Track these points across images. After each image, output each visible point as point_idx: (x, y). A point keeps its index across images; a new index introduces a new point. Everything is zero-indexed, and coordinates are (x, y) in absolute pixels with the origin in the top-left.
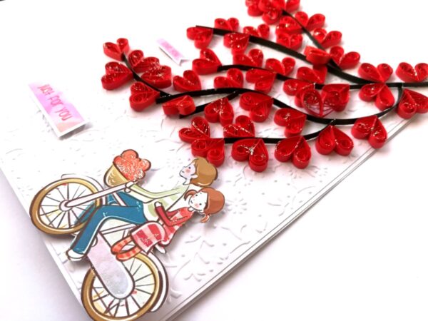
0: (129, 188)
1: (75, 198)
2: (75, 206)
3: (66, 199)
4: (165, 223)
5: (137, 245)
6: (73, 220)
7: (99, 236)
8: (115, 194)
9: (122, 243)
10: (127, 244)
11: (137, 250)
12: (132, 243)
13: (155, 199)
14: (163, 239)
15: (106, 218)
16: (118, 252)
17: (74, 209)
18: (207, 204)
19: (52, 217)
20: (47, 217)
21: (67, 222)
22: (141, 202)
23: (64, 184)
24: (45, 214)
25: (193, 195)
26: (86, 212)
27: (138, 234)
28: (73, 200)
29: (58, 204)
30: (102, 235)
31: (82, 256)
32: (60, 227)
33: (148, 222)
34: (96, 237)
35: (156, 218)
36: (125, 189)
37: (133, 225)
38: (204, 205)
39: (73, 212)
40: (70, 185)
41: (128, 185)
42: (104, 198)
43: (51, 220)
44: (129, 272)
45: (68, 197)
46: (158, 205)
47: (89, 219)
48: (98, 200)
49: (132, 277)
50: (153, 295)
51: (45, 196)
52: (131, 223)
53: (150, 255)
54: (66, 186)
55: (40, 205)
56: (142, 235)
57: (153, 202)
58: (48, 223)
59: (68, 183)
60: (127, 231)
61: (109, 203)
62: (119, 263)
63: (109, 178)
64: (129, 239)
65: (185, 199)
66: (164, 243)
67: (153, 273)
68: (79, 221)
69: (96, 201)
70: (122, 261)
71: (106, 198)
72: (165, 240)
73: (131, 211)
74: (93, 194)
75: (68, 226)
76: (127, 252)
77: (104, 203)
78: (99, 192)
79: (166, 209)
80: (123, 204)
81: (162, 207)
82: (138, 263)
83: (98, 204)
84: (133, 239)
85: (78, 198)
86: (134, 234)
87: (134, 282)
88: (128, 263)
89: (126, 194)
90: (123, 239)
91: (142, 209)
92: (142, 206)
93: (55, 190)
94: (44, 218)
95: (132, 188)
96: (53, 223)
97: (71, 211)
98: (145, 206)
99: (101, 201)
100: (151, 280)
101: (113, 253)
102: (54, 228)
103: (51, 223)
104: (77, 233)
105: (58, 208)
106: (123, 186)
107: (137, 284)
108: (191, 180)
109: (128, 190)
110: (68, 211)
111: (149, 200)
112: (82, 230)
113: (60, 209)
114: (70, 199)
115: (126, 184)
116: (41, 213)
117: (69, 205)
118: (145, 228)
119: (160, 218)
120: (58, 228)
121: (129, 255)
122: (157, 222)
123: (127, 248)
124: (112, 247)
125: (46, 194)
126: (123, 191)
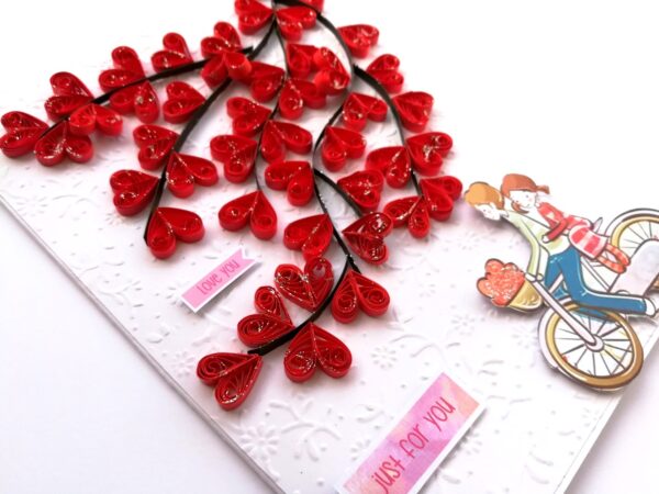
0: (535, 277)
1: (577, 337)
2: (590, 332)
3: (585, 348)
4: (565, 228)
5: (604, 249)
6: (609, 326)
7: (613, 291)
8: (551, 291)
9: (608, 264)
10: (607, 260)
11: (609, 247)
12: (604, 254)
13: (540, 245)
14: (584, 226)
15: (587, 291)
16: (622, 265)
17: (594, 331)
18: (524, 190)
19: (619, 354)
20: (622, 359)
21: (617, 332)
22: (550, 258)
23: (565, 360)
24: (620, 364)
25: (518, 206)
26: (590, 316)
27: (591, 252)
28: (582, 338)
29: (597, 355)
30: (611, 288)
31: (647, 301)
32: (626, 338)
33: (571, 246)
34: (616, 294)
35: (563, 238)
36: (539, 282)
37: (582, 259)
38: (527, 193)
39: (599, 331)
40: (562, 351)
41: (532, 279)
42: (562, 302)
43: (623, 352)
44: (638, 249)
45: (582, 346)
46: (546, 239)
47: (599, 309)
48: (567, 308)
49: (641, 245)
50: (650, 221)
51: (595, 377)
52: (580, 262)
53: (609, 233)
54: (567, 355)
55: (612, 376)
56: (590, 247)
57: (545, 245)
58: (629, 355)
59: (561, 355)
60: (593, 264)
61: (566, 294)
62: (633, 260)
63: (531, 304)
64: (601, 259)
65: (527, 212)
66: (589, 225)
67: (627, 226)
68: (607, 319)
69: (571, 309)
70: (630, 259)
71: (561, 299)
72: (585, 224)
73: (565, 266)
74: (561, 317)
75: (621, 329)
76: (617, 257)
77: (569, 300)
78: (556, 312)
79: (547, 230)
80: (561, 278)
81: (548, 234)
82: (623, 243)
83: (574, 306)
84: (600, 254)
85: (577, 333)
86: (592, 256)
87: (645, 241)
88: (630, 252)
89: (546, 278)
90: (603, 265)
91: (558, 255)
92: (554, 256)
93: (580, 367)
94: (626, 363)
95: (534, 273)
96: (626, 348)
97: (600, 334)
98: (553, 252)
99: (567, 304)
100: (635, 227)
101: (624, 270)
102: (631, 345)
103: (627, 351)
104: (623, 315)
105: (603, 352)
106: (536, 284)
107: (646, 238)
108: (499, 209)
109: (540, 278)
110: (600, 337)
111: (543, 251)
112: (617, 311)
113: (603, 349)
114: (582, 342)
115: (531, 282)
116: (620, 369)
117: (591, 340)
118: (581, 246)
119: (561, 233)
120: (630, 340)
121: (619, 254)
122: (567, 235)
123: (612, 258)
124: (619, 274)
125: (591, 376)
126: (543, 283)
